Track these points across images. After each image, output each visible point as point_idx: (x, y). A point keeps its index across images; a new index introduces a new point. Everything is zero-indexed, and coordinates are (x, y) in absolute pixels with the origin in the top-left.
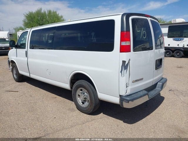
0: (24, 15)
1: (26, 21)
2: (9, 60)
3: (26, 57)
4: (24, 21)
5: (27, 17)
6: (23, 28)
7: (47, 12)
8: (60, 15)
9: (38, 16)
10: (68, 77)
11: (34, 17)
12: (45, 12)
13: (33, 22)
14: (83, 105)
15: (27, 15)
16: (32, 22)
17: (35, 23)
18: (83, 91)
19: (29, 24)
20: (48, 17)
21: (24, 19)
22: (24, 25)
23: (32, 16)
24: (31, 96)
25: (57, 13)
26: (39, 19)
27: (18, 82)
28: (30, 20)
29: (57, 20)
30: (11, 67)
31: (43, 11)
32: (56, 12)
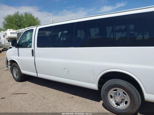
0: (3, 18)
1: (6, 23)
2: (7, 60)
3: (33, 56)
4: (4, 23)
5: (6, 19)
6: (2, 29)
7: (24, 15)
8: (35, 17)
9: (16, 19)
10: (95, 77)
11: (13, 19)
12: (22, 15)
13: (12, 24)
14: (118, 106)
15: (6, 18)
16: (10, 24)
17: (14, 24)
18: (118, 91)
19: (8, 25)
20: (25, 19)
21: (3, 21)
22: (3, 27)
23: (10, 18)
24: (44, 98)
25: (33, 15)
26: (17, 21)
27: (20, 82)
28: (9, 22)
29: (33, 22)
30: (9, 67)
31: (20, 14)
32: (31, 15)
